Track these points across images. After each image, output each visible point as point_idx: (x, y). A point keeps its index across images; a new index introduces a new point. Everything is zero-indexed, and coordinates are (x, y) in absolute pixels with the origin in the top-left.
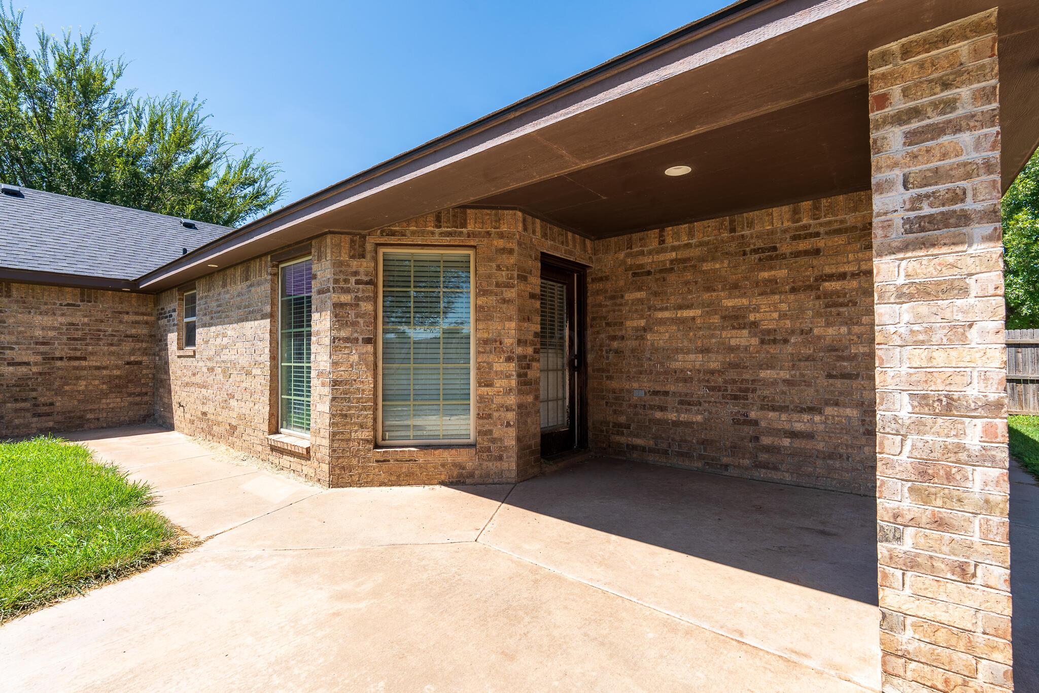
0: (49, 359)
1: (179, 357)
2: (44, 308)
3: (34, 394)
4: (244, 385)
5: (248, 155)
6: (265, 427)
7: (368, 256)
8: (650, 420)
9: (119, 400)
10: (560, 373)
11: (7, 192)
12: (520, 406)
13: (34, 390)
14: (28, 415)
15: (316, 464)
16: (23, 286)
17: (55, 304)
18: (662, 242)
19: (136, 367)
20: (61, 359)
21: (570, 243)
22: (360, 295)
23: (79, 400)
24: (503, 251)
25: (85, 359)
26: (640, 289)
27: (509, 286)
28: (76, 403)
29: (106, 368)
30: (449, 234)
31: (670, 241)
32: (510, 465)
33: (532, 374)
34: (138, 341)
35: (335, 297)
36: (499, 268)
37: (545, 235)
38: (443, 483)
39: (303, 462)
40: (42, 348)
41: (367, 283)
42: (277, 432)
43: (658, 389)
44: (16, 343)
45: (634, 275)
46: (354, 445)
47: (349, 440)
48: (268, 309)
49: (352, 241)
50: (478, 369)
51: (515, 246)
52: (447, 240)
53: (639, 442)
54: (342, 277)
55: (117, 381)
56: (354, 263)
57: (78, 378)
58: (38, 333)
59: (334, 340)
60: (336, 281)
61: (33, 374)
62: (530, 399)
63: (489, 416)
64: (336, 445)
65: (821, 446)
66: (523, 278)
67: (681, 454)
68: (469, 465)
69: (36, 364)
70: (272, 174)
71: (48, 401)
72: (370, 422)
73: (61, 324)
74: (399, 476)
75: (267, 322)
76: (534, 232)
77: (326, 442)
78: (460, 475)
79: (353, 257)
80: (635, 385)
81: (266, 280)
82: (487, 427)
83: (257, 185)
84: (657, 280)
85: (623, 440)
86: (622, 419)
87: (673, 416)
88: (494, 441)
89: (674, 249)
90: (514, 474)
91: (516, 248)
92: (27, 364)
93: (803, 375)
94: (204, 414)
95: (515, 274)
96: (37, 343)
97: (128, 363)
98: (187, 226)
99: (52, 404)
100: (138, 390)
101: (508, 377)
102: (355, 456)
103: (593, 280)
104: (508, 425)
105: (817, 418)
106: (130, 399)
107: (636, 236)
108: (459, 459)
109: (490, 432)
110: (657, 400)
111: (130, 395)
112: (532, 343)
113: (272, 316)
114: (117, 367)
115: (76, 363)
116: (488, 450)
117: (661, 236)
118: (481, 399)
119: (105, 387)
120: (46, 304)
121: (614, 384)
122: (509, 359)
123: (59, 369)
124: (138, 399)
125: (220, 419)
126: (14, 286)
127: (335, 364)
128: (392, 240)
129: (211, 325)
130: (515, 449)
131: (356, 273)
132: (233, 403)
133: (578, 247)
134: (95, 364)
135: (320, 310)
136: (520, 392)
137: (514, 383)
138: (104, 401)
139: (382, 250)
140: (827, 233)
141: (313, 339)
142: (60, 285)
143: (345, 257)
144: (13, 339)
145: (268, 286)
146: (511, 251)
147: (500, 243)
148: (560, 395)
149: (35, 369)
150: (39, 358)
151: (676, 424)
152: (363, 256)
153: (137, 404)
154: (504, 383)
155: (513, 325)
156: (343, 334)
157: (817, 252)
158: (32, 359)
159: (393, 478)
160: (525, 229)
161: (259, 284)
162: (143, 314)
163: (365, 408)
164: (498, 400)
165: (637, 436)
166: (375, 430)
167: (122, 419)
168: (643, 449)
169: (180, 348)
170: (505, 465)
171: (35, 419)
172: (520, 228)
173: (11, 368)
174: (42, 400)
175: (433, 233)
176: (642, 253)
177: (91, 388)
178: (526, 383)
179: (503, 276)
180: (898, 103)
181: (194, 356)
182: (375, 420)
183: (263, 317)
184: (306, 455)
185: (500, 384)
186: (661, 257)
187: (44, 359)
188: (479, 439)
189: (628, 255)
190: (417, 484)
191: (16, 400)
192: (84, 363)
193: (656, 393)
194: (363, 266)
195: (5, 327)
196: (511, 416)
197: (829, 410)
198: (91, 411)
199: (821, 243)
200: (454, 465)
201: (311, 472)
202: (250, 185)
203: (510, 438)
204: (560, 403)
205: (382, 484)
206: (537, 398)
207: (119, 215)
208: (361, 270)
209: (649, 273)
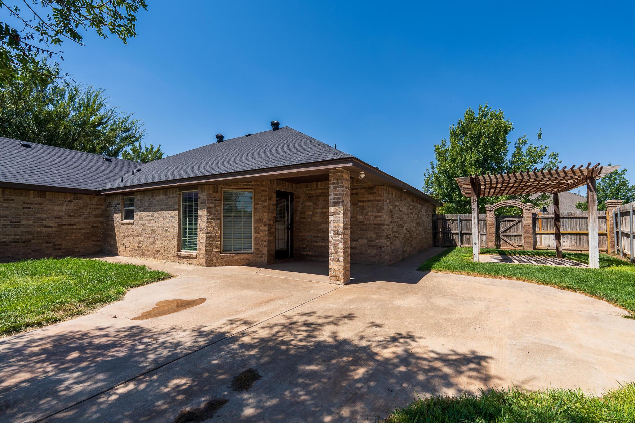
0: (60, 225)
1: (121, 224)
2: (59, 202)
3: (54, 240)
4: (164, 235)
5: (126, 116)
6: (176, 250)
7: (219, 192)
8: (313, 246)
9: (88, 243)
10: (283, 230)
11: (24, 145)
12: (268, 240)
13: (54, 238)
14: (52, 249)
15: (200, 260)
16: (51, 193)
17: (63, 201)
18: (317, 186)
19: (96, 229)
20: (65, 225)
21: (287, 186)
22: (216, 204)
23: (72, 243)
24: (263, 190)
25: (75, 225)
26: (310, 201)
27: (264, 202)
28: (71, 244)
29: (83, 229)
30: (246, 185)
31: (319, 187)
32: (265, 259)
33: (273, 230)
34: (97, 217)
35: (208, 205)
36: (262, 196)
37: (277, 184)
38: (243, 265)
39: (194, 260)
40: (58, 220)
41: (218, 201)
42: (180, 251)
43: (315, 235)
44: (48, 218)
45: (309, 197)
46: (214, 253)
47: (212, 251)
48: (177, 207)
49: (214, 187)
50: (255, 228)
51: (267, 189)
52: (245, 187)
53: (310, 253)
54: (210, 198)
55: (88, 235)
56: (214, 194)
57: (72, 233)
58: (56, 213)
59: (207, 219)
60: (208, 200)
61: (54, 231)
62: (272, 238)
63: (258, 244)
64: (207, 253)
65: (358, 251)
66: (270, 199)
67: (322, 257)
68: (252, 259)
69: (55, 227)
70: (139, 126)
71: (60, 244)
72: (219, 245)
73: (65, 209)
74: (228, 263)
75: (177, 212)
76: (274, 184)
77: (204, 252)
78: (249, 262)
79: (214, 192)
80: (309, 234)
81: (176, 197)
82: (258, 247)
83: (130, 132)
84: (316, 199)
85: (305, 253)
86: (305, 246)
87: (320, 244)
88: (260, 251)
89: (321, 189)
90: (266, 262)
91: (268, 190)
92: (51, 227)
93: (354, 230)
94: (140, 247)
95: (267, 198)
96: (55, 218)
97: (93, 227)
98: (108, 160)
99: (61, 245)
100: (96, 239)
101: (265, 231)
102: (214, 257)
103: (296, 198)
104: (265, 246)
105: (357, 243)
106: (93, 243)
107: (309, 184)
108: (249, 257)
109: (259, 248)
110: (315, 239)
111: (93, 241)
112: (273, 220)
113: (179, 210)
114: (88, 229)
115: (71, 227)
116: (258, 254)
117: (317, 185)
118: (256, 238)
119: (83, 237)
120: (60, 201)
121: (302, 234)
122: (265, 225)
123: (64, 229)
124: (96, 243)
125: (150, 249)
126: (47, 193)
127: (207, 227)
128: (227, 187)
129: (143, 211)
130: (267, 254)
131: (215, 197)
132: (157, 242)
133: (290, 187)
134: (79, 227)
135: (202, 209)
136: (268, 236)
137: (266, 233)
138: (82, 244)
139: (223, 190)
140: (360, 188)
141: (199, 218)
142: (65, 193)
143: (211, 192)
144: (46, 216)
145: (177, 199)
146: (266, 191)
147: (263, 188)
148: (283, 238)
149: (54, 229)
150: (56, 225)
151: (321, 247)
152: (217, 192)
153: (96, 245)
154: (263, 233)
155: (266, 214)
156: (210, 217)
157: (358, 194)
158: (53, 225)
159: (227, 264)
160: (271, 183)
161: (172, 198)
162: (99, 205)
163: (217, 241)
164: (261, 238)
165: (309, 251)
166: (220, 248)
167: (89, 252)
168: (311, 256)
169: (122, 220)
170: (263, 259)
171: (54, 251)
172: (269, 183)
173: (45, 229)
174: (57, 243)
175: (240, 185)
176: (311, 190)
177: (77, 238)
178: (271, 233)
179: (263, 199)
180: (332, 181)
181: (133, 224)
182: (220, 245)
183: (175, 210)
184: (195, 258)
185: (262, 233)
186: (317, 191)
187: (58, 225)
188: (255, 251)
189: (307, 190)
190: (234, 265)
191: (47, 243)
192: (74, 227)
193: (315, 237)
194: (217, 195)
195: (43, 211)
196: (265, 243)
197: (360, 240)
198: (77, 248)
199: (358, 191)
200: (247, 259)
201: (197, 263)
202: (126, 132)
203: (265, 250)
204: (283, 241)
205: (223, 266)
206: (274, 238)
207: (76, 156)
208: (217, 196)
209: (313, 196)
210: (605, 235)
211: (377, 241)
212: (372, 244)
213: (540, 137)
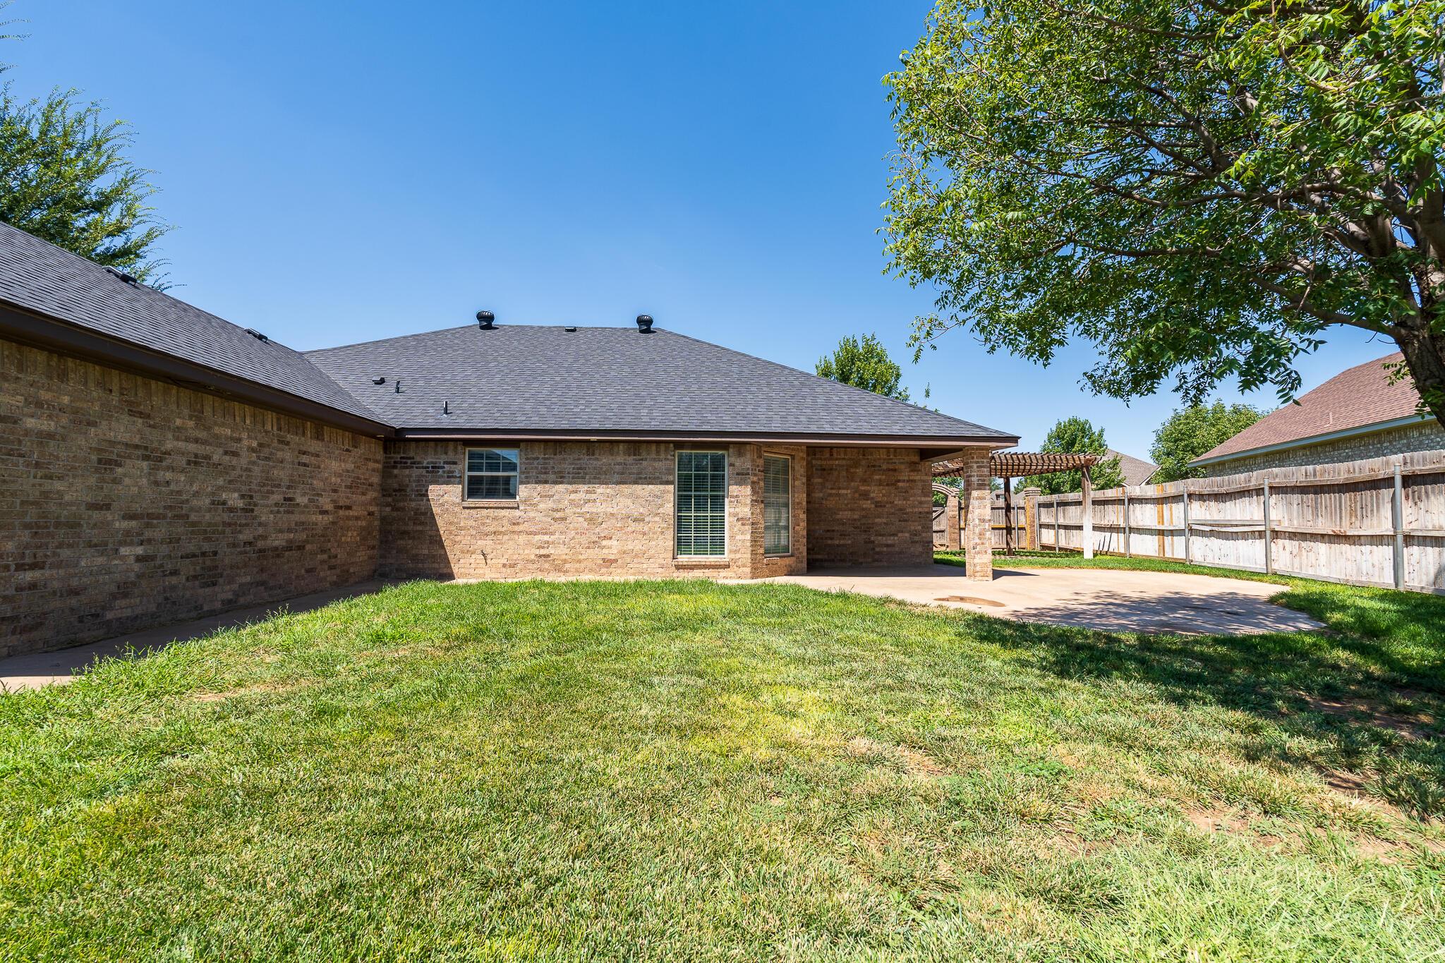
0: (337, 507)
2: (336, 453)
4: (630, 529)
6: (668, 555)
9: (364, 553)
15: (736, 569)
17: (341, 448)
18: (832, 455)
19: (372, 518)
20: (342, 507)
24: (802, 459)
28: (346, 555)
32: (805, 565)
34: (374, 490)
35: (752, 478)
36: (801, 467)
39: (720, 570)
40: (334, 496)
43: (830, 529)
44: (324, 490)
45: (817, 470)
46: (758, 557)
47: (757, 554)
48: (670, 478)
50: (795, 517)
53: (819, 557)
54: (754, 467)
56: (758, 460)
57: (348, 529)
59: (752, 501)
60: (752, 470)
61: (330, 523)
64: (753, 556)
65: (897, 549)
69: (331, 513)
71: (335, 553)
72: (763, 544)
73: (343, 470)
74: (772, 572)
75: (669, 487)
77: (748, 556)
78: (790, 571)
79: (758, 457)
80: (818, 528)
81: (666, 459)
82: (798, 547)
84: (829, 473)
87: (837, 542)
89: (837, 459)
90: (805, 570)
92: (327, 512)
93: (890, 521)
96: (332, 491)
97: (369, 514)
99: (336, 556)
102: (759, 562)
104: (804, 545)
105: (896, 538)
110: (829, 535)
114: (364, 518)
115: (347, 513)
117: (831, 452)
120: (337, 448)
123: (340, 518)
127: (752, 514)
130: (806, 557)
131: (758, 466)
132: (607, 543)
134: (355, 514)
135: (740, 483)
138: (358, 554)
140: (900, 463)
141: (731, 499)
143: (755, 457)
145: (670, 463)
147: (802, 454)
149: (331, 518)
150: (332, 506)
151: (839, 546)
152: (761, 457)
156: (754, 498)
161: (655, 460)
163: (762, 537)
164: (801, 533)
165: (819, 554)
168: (821, 560)
169: (463, 500)
170: (803, 565)
174: (332, 551)
177: (353, 539)
179: (802, 471)
181: (518, 507)
185: (802, 525)
186: (831, 462)
187: (335, 508)
188: (796, 552)
192: (351, 513)
195: (319, 473)
197: (900, 535)
198: (352, 563)
200: (789, 565)
201: (731, 574)
203: (804, 551)
208: (760, 465)
210: (1024, 529)
211: (924, 535)
212: (916, 538)
213: (927, 395)
